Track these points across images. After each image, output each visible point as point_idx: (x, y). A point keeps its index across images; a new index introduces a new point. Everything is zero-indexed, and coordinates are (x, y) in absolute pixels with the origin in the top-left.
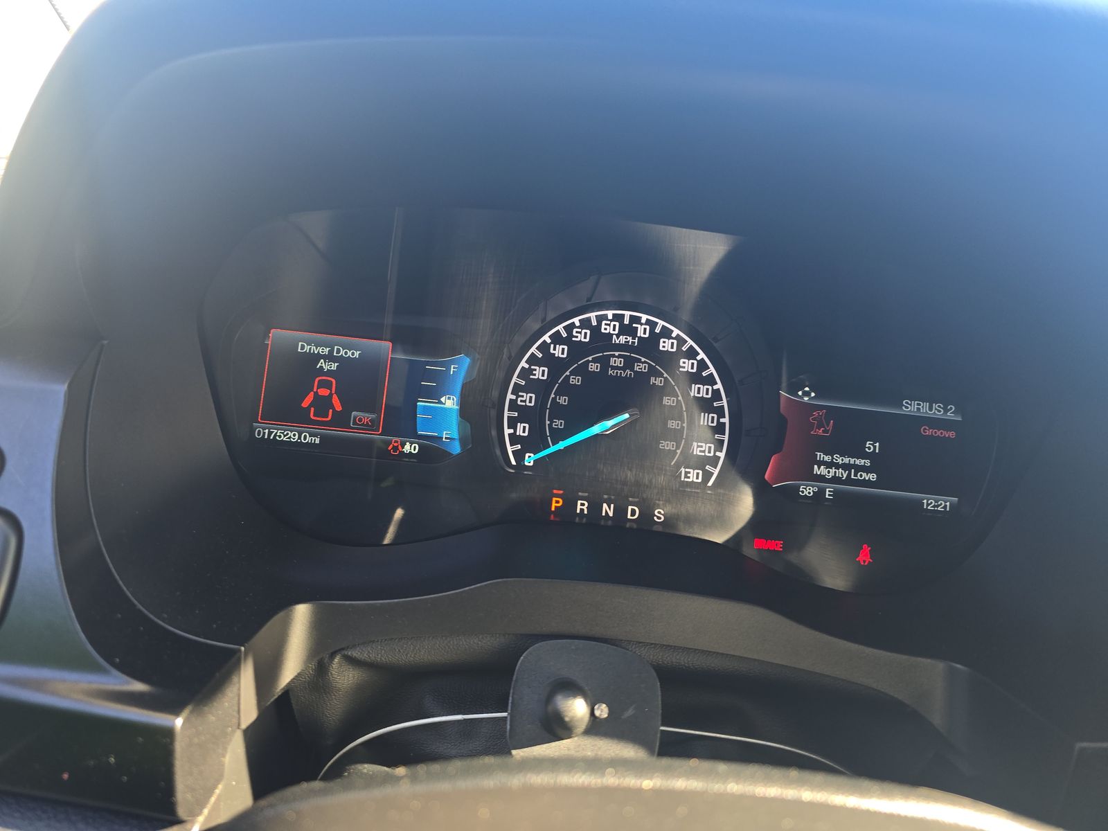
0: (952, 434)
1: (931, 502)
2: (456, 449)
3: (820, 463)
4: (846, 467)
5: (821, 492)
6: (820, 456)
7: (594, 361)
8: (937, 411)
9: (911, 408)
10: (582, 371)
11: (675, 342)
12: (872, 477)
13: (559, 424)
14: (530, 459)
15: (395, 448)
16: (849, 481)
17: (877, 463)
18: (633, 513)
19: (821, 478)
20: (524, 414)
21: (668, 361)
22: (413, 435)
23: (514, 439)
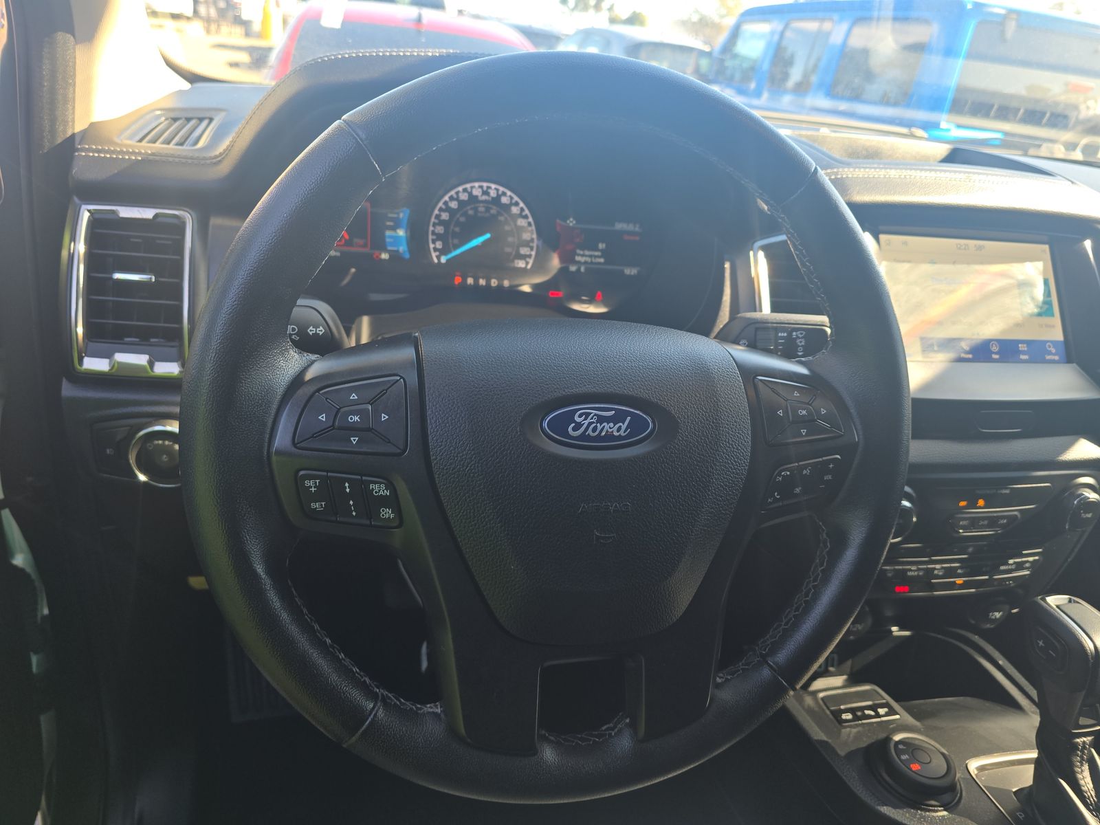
0: (637, 238)
1: (628, 271)
2: (407, 256)
3: (579, 255)
4: (591, 256)
5: (579, 270)
6: (578, 251)
7: (471, 209)
8: (630, 227)
9: (619, 226)
10: (465, 214)
11: (509, 198)
12: (602, 260)
13: (456, 241)
14: (443, 259)
15: (377, 257)
16: (592, 263)
17: (604, 253)
18: (494, 283)
19: (579, 262)
20: (439, 237)
21: (507, 208)
22: (386, 250)
23: (435, 250)
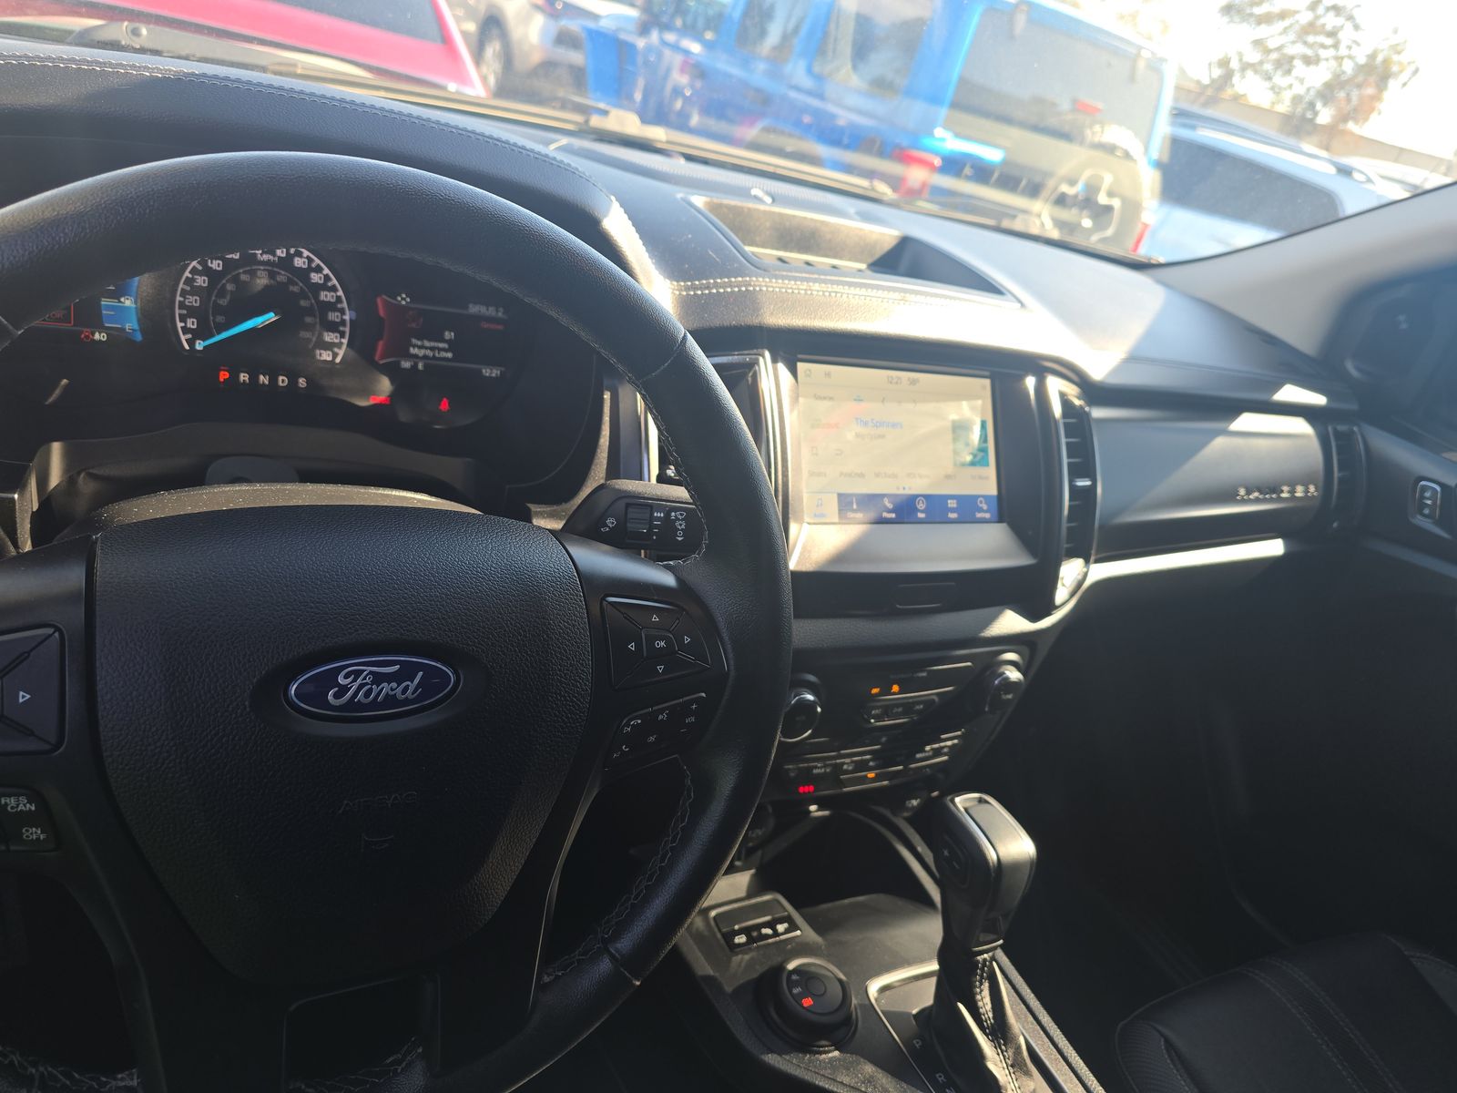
0: (500, 327)
1: (486, 372)
2: (139, 337)
3: (414, 346)
4: (432, 349)
5: (415, 367)
6: (414, 341)
7: (245, 272)
8: (491, 311)
9: (474, 309)
10: (236, 280)
11: (306, 261)
12: (449, 355)
13: (220, 319)
14: (199, 345)
15: (87, 337)
16: (434, 357)
17: (452, 346)
18: (283, 381)
19: (416, 356)
20: (192, 312)
21: (304, 274)
22: (102, 328)
23: (185, 330)
